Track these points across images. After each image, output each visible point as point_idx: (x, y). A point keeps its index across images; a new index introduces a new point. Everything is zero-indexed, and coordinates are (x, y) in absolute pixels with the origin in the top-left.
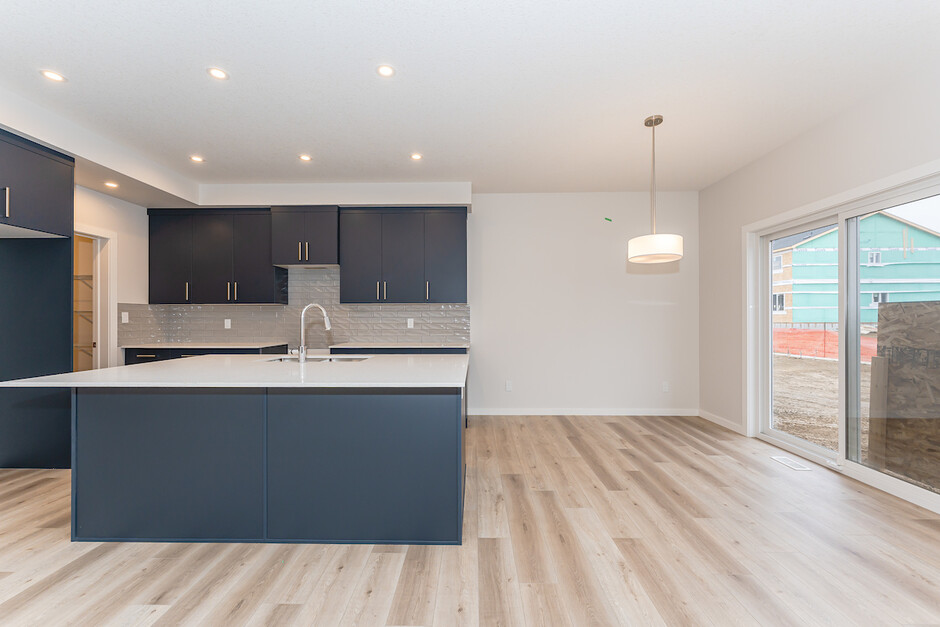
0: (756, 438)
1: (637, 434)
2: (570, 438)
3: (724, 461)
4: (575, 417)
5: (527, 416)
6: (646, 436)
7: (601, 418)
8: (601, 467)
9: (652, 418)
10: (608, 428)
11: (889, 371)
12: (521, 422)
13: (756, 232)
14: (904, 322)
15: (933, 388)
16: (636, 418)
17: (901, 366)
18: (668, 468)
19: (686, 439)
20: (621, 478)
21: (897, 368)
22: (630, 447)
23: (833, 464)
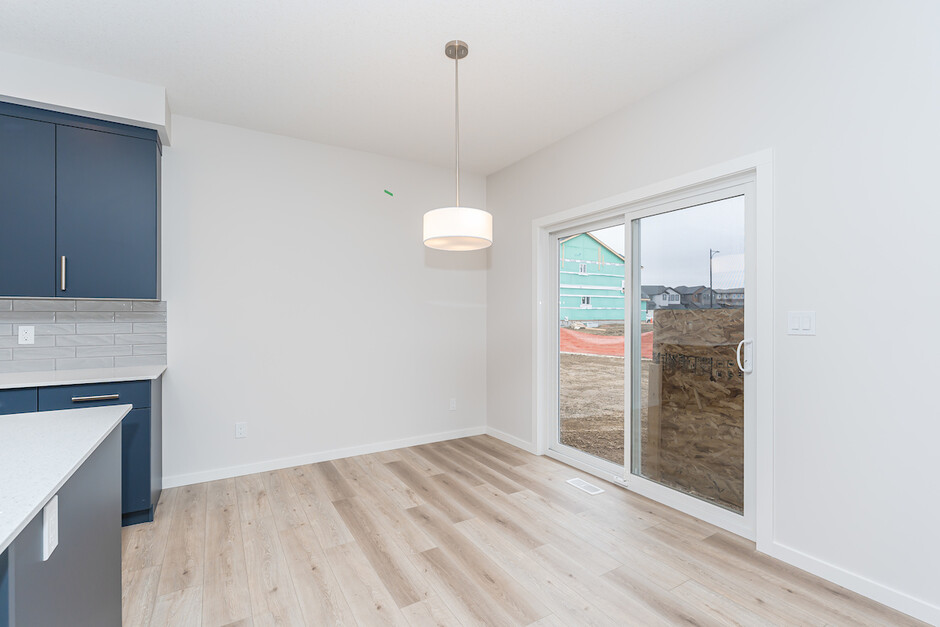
0: (545, 456)
1: (426, 475)
2: (337, 504)
3: (526, 497)
4: (344, 461)
5: (271, 473)
6: (438, 478)
7: (378, 456)
8: (385, 555)
9: (438, 445)
10: (389, 473)
11: (664, 379)
12: (261, 487)
13: (545, 228)
14: (675, 329)
15: (700, 395)
16: (421, 449)
17: (673, 374)
18: (473, 530)
19: (481, 472)
20: (416, 572)
21: (670, 375)
22: (420, 501)
23: (620, 481)
